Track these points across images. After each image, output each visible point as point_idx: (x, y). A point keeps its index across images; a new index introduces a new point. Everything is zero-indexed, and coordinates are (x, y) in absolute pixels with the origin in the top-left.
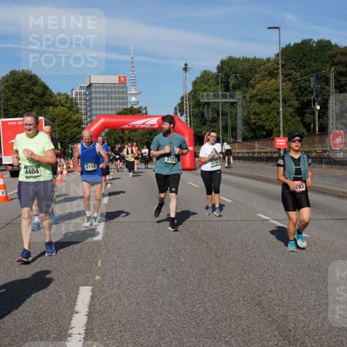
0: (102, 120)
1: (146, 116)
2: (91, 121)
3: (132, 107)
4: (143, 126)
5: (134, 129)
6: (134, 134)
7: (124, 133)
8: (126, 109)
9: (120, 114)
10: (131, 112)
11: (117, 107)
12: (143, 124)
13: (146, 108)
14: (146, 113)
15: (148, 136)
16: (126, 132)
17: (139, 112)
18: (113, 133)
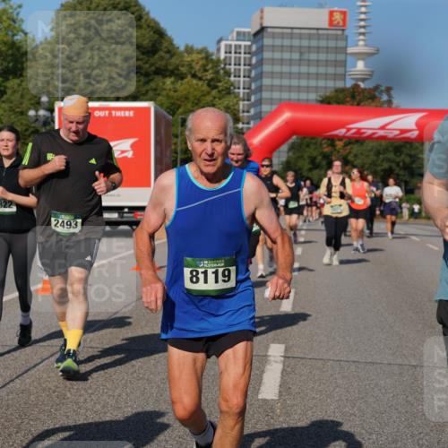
0: (286, 115)
1: (389, 109)
2: (258, 116)
3: (356, 86)
4: (381, 133)
5: (359, 139)
6: (356, 148)
7: (333, 146)
8: (343, 90)
9: (326, 101)
10: (353, 97)
11: (322, 83)
12: (383, 128)
13: (388, 90)
14: (389, 102)
15: (391, 155)
16: (339, 144)
17: (373, 98)
18: (308, 146)
